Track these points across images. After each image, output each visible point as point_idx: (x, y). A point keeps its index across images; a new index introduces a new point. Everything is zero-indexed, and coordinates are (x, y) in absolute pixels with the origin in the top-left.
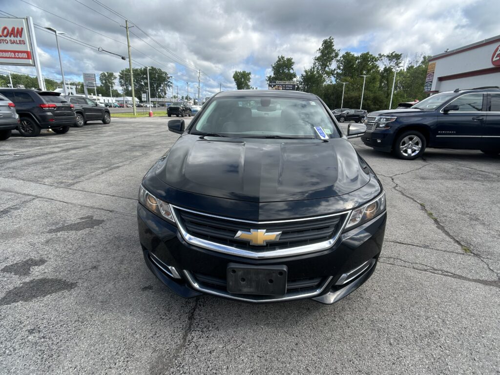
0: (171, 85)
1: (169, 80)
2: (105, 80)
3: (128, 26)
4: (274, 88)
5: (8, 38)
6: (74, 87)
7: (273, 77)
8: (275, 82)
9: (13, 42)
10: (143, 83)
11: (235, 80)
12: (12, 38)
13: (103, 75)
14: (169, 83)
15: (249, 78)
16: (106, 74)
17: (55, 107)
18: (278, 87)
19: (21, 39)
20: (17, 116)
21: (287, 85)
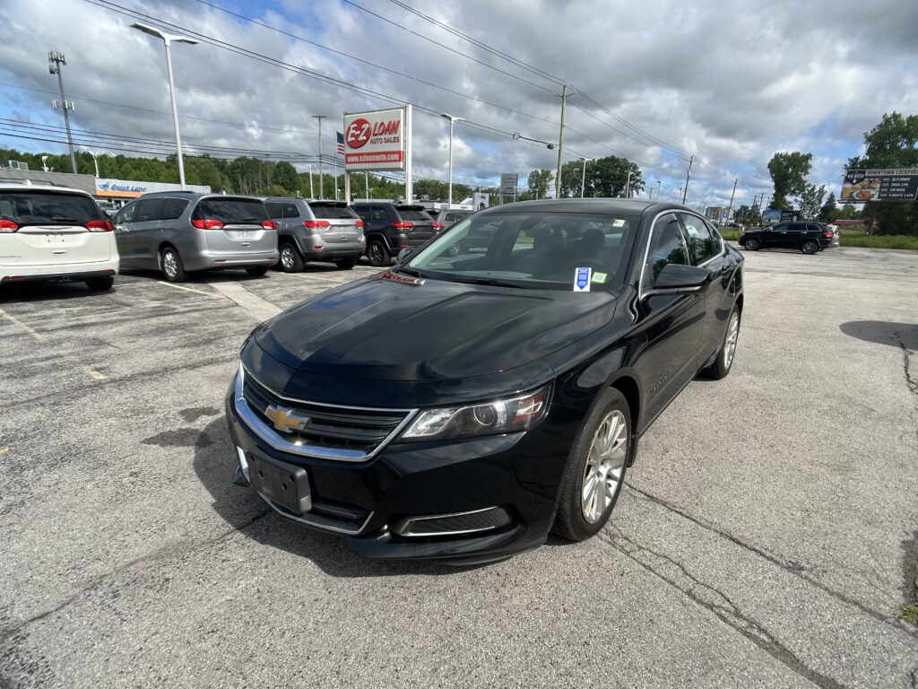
0: (642, 185)
1: (638, 178)
2: (536, 183)
3: (566, 94)
4: (858, 185)
5: (383, 137)
6: (487, 195)
7: (864, 162)
8: (864, 173)
9: (387, 141)
10: (592, 185)
11: (771, 173)
12: (387, 136)
13: (534, 175)
14: (639, 183)
15: (808, 167)
16: (540, 172)
17: (411, 227)
18: (871, 182)
19: (396, 136)
20: (363, 239)
21: (894, 177)
